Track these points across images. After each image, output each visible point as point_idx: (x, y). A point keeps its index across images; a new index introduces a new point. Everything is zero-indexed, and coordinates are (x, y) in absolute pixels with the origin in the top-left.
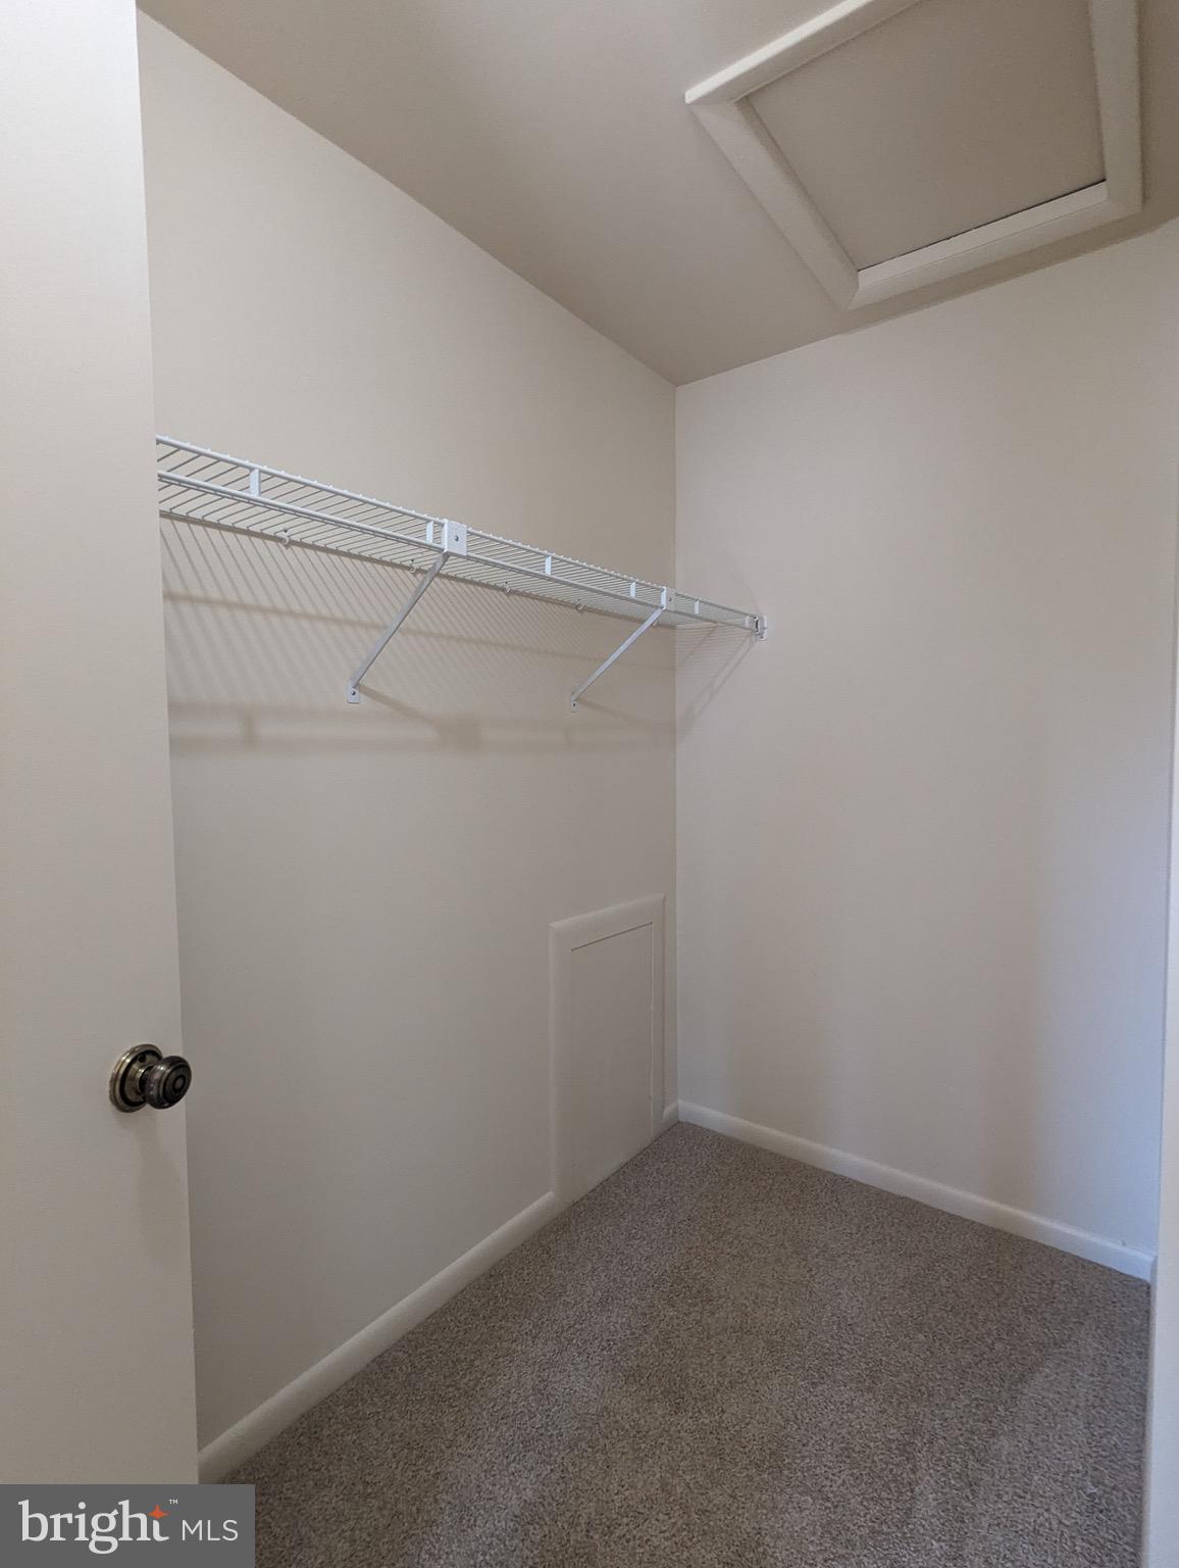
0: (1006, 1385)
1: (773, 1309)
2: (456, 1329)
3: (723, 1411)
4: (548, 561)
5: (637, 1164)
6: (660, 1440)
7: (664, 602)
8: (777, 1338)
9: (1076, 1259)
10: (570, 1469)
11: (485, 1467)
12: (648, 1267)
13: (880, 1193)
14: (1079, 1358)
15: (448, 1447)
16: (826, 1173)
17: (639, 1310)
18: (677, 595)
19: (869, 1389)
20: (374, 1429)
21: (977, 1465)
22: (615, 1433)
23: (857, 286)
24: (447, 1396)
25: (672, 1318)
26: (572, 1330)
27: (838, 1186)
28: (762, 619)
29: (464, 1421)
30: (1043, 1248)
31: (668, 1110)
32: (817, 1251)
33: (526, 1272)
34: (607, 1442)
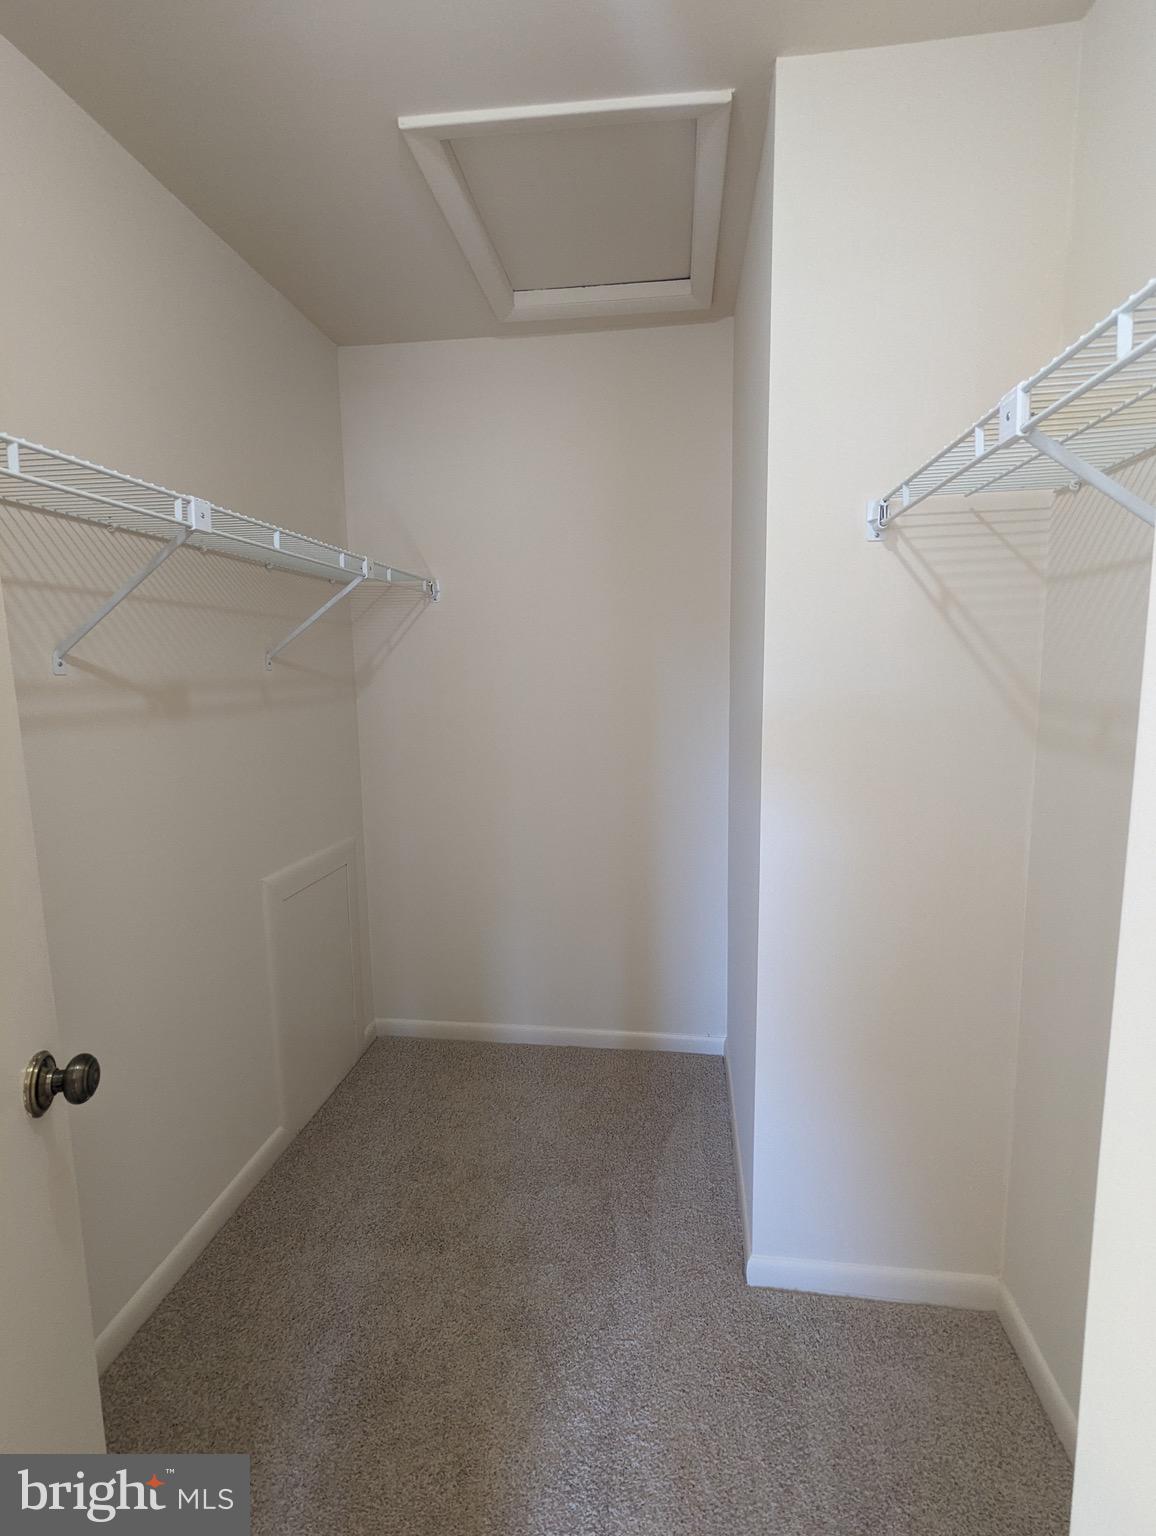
0: (656, 1146)
1: (495, 1155)
2: (220, 1272)
3: (476, 1237)
4: (277, 536)
5: (349, 1082)
6: (435, 1275)
7: (365, 570)
8: (503, 1173)
9: (682, 1055)
10: (368, 1326)
11: (291, 1359)
12: (387, 1159)
13: (551, 1049)
14: (693, 1115)
15: (248, 1362)
16: (509, 1046)
17: (389, 1193)
18: (375, 564)
19: (573, 1182)
20: (165, 1383)
21: (648, 1200)
22: (397, 1287)
23: (514, 305)
24: (232, 1326)
25: (418, 1189)
26: (334, 1229)
27: (522, 1053)
28: (435, 583)
29: (257, 1337)
30: (662, 1054)
31: (368, 1029)
32: (516, 1103)
33: (274, 1202)
34: (392, 1295)
